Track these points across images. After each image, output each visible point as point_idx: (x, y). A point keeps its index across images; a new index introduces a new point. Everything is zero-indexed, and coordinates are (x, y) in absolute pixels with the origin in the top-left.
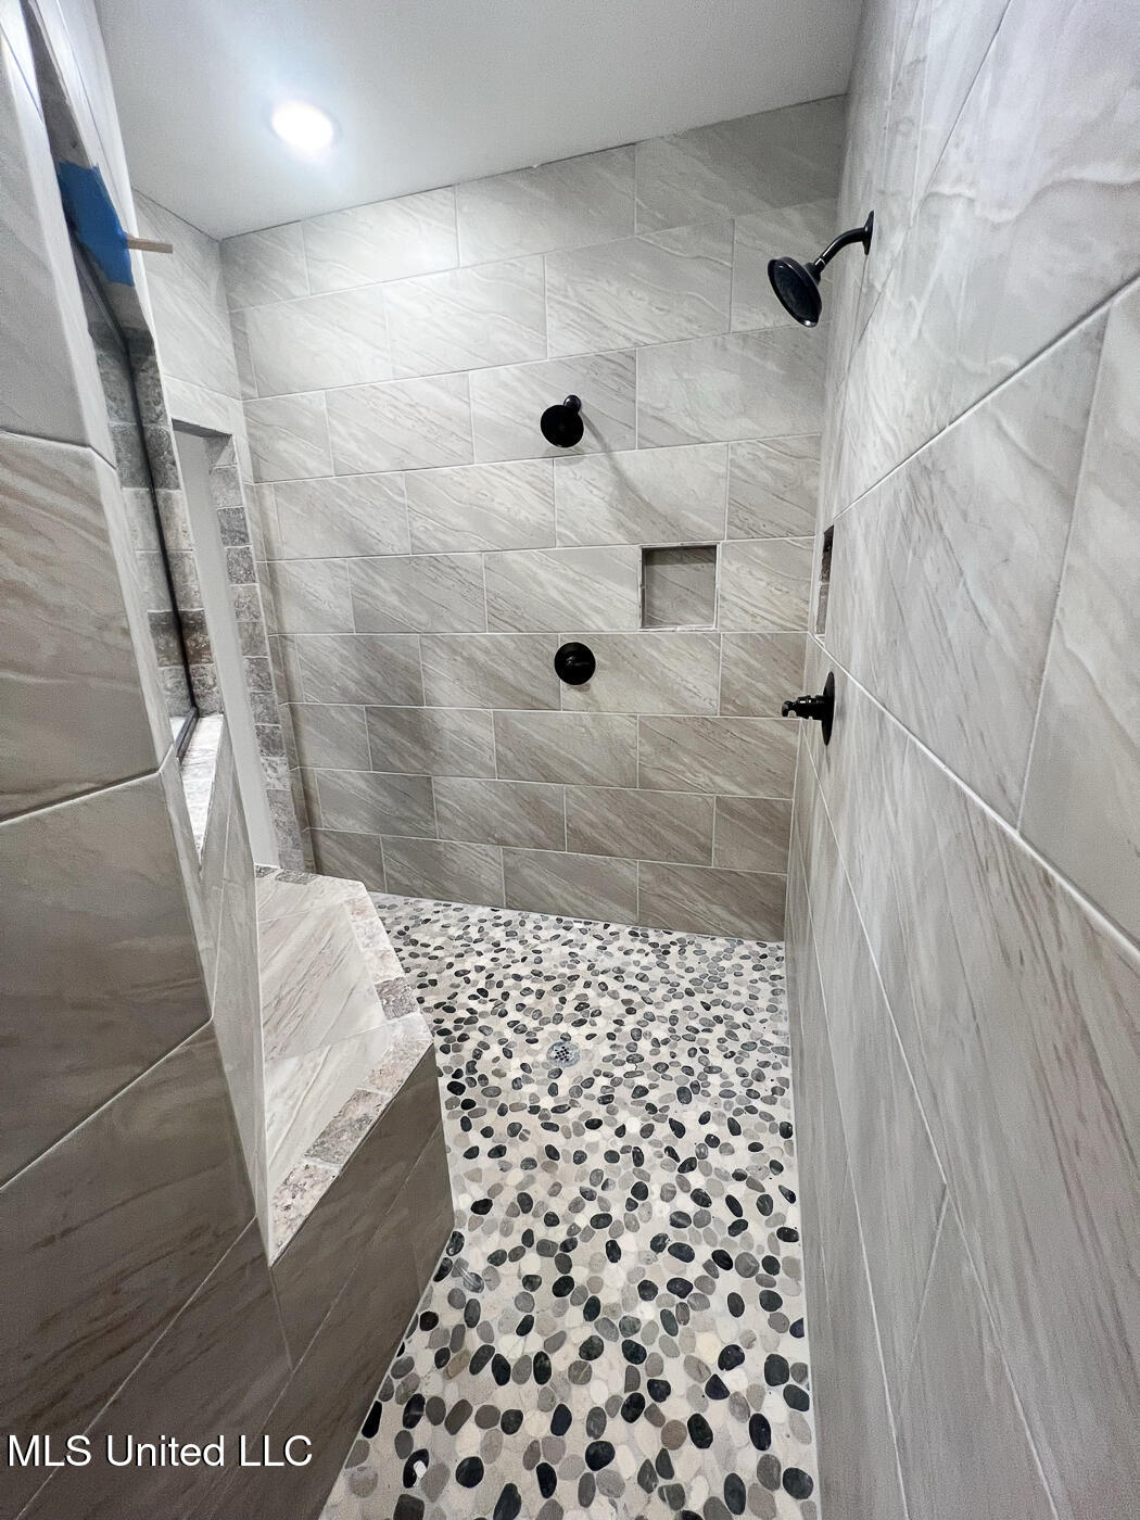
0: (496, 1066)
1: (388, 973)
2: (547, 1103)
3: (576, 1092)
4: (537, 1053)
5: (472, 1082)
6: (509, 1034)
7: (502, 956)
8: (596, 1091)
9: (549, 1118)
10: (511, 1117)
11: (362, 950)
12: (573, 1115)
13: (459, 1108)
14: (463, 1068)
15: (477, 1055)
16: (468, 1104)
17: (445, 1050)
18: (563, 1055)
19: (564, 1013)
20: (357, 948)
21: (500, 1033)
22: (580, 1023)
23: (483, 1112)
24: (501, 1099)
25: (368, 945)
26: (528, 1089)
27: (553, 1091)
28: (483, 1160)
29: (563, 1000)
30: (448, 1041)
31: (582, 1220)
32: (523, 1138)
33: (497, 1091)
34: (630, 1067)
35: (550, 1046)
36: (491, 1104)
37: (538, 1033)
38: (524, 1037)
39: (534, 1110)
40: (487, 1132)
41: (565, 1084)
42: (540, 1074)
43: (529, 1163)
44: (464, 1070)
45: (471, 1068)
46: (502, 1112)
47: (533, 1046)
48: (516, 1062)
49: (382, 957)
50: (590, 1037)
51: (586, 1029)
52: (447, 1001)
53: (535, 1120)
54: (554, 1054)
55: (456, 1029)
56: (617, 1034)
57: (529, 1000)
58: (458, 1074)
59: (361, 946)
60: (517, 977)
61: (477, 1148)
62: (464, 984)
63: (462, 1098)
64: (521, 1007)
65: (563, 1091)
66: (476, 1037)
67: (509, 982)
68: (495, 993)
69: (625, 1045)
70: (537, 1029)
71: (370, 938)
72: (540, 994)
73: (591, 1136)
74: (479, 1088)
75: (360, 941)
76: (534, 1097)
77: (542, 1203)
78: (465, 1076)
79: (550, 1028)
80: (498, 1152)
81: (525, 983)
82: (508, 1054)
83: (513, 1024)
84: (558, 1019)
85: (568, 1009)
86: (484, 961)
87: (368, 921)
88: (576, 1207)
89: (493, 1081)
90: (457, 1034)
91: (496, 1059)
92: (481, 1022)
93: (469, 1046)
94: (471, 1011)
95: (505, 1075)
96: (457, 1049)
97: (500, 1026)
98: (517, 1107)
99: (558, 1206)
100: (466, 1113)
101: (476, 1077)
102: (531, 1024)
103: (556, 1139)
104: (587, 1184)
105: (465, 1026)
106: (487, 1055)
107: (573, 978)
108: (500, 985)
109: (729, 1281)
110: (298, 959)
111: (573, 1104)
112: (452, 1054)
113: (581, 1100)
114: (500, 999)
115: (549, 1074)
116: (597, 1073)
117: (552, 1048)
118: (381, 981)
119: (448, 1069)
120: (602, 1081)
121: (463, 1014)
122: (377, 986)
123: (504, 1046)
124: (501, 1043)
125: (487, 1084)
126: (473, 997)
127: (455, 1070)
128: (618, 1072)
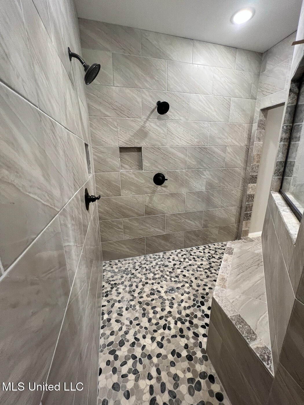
0: (188, 301)
1: (228, 256)
2: (187, 285)
3: (180, 282)
4: (176, 295)
5: (197, 302)
6: (175, 305)
7: (140, 336)
8: (177, 279)
9: (190, 283)
10: (197, 288)
11: (231, 265)
12: (186, 280)
13: (206, 298)
14: (196, 307)
15: (189, 307)
16: (203, 297)
17: (196, 316)
18: (172, 290)
19: (157, 297)
20: (232, 267)
21: (177, 308)
22: (159, 292)
23: (201, 293)
24: (195, 293)
25: (228, 266)
26: (187, 290)
27: (183, 286)
28: (209, 286)
29: (152, 300)
30: (193, 319)
31: (202, 269)
32: (198, 284)
33: (194, 295)
34: (166, 276)
35: (171, 294)
36: (198, 293)
37: (169, 299)
38: (173, 301)
39: (191, 286)
40: (204, 289)
41: (179, 285)
42: (181, 291)
43: (201, 280)
44: (196, 306)
45: (194, 305)
46: (198, 290)
47: (174, 297)
48: (183, 297)
49: (227, 260)
50: (162, 287)
51: (160, 289)
52: (178, 336)
53: (193, 284)
54: (173, 292)
55: (186, 321)
56: (157, 283)
57: (158, 309)
58: (199, 307)
59: (230, 267)
60: (150, 320)
61: (209, 288)
62: (165, 339)
63: (203, 300)
64: (163, 310)
65: (182, 284)
66: (184, 313)
67: (154, 321)
68: (162, 322)
69: (159, 280)
70: (168, 300)
71: (226, 268)
72: (153, 308)
73: (187, 275)
74: (197, 299)
75: (229, 268)
76: (188, 288)
77: (205, 275)
78: (197, 305)
79: (165, 297)
80: (205, 285)
81: (151, 315)
82: (182, 301)
83: (171, 307)
84: (161, 297)
85: (155, 297)
86: (148, 340)
87: (223, 274)
88: (201, 271)
89: (192, 298)
90: (188, 319)
91: (186, 302)
92: (178, 316)
93: (188, 312)
94: (176, 323)
95: (189, 297)
96: (192, 313)
97: (174, 310)
98: (194, 289)
99: (203, 273)
100: (205, 296)
101: (195, 303)
102: (167, 303)
103: (193, 279)
104: (196, 271)
105: (183, 319)
106: (187, 305)
107: (140, 303)
108: (157, 324)
109: (192, 254)
110: (251, 274)
111: (183, 281)
112: (195, 313)
113: (181, 280)
114: (164, 318)
115: (179, 289)
116: (172, 281)
117: (172, 293)
118: (231, 255)
119: (200, 310)
120: (173, 279)
121: (179, 324)
122: (232, 255)
123: (181, 304)
124: (180, 305)
125: (195, 298)
126: (169, 329)
127: (198, 308)
128: (168, 278)
